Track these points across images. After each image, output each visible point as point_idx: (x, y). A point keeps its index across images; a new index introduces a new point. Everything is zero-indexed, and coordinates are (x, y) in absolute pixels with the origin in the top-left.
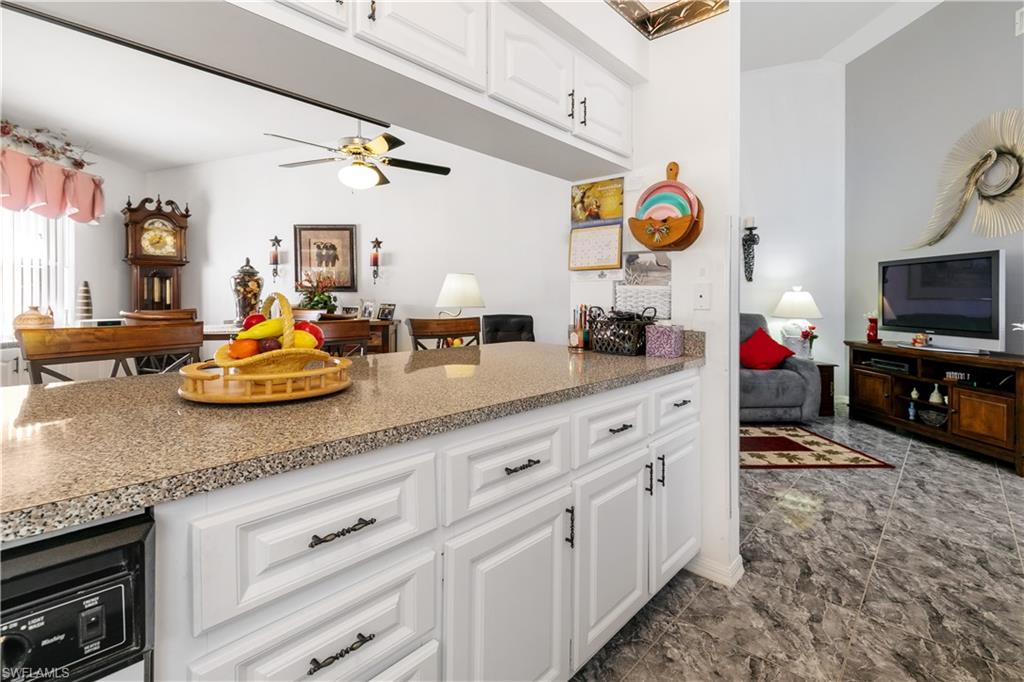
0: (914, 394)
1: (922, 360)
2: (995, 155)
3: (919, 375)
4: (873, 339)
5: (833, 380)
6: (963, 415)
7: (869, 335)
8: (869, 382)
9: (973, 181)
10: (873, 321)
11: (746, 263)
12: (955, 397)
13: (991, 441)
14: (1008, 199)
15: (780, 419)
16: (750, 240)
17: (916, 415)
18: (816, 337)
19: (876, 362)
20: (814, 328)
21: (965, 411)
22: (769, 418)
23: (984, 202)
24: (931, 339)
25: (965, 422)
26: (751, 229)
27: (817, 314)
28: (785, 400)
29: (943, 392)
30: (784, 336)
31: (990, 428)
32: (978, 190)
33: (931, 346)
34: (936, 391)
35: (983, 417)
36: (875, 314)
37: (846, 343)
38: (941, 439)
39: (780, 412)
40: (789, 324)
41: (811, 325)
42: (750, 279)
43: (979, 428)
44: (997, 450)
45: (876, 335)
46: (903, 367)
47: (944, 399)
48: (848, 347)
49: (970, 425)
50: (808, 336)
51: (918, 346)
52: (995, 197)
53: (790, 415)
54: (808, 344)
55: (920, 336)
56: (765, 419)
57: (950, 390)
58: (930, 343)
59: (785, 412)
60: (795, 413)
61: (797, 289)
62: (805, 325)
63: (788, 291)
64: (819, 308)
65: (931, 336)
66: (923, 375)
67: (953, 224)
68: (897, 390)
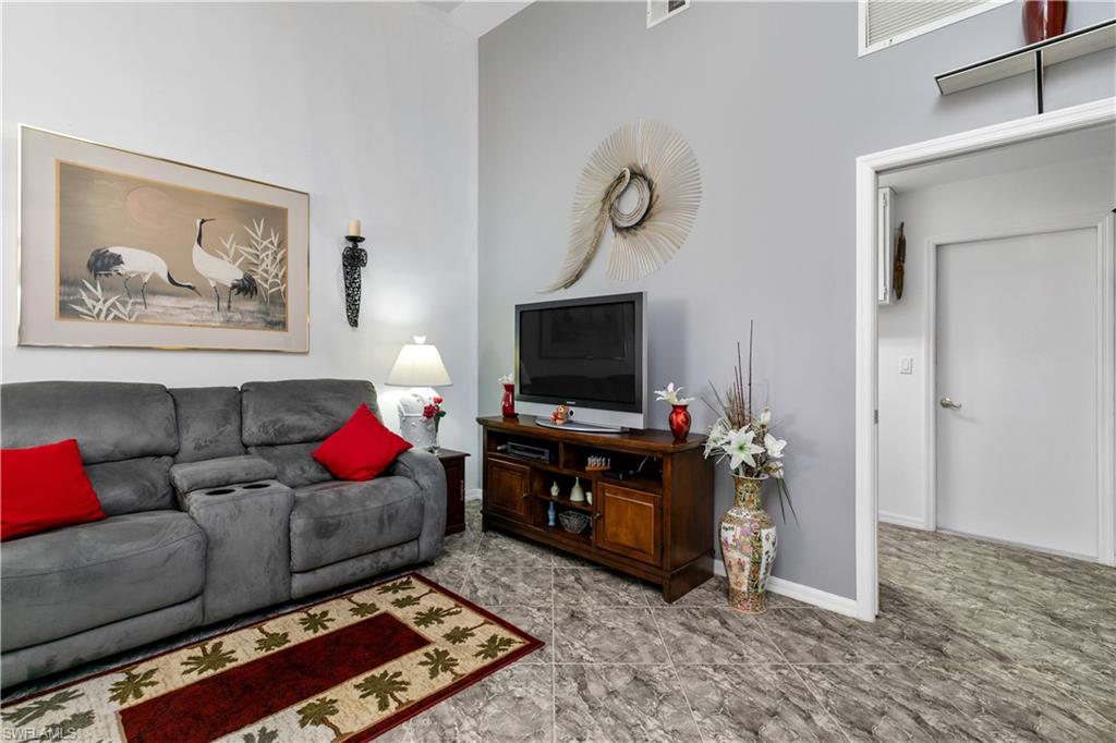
0: (555, 491)
1: (565, 444)
2: (628, 175)
3: (561, 466)
4: (509, 413)
5: (463, 478)
6: (608, 520)
7: (504, 406)
8: (506, 475)
9: (607, 207)
10: (509, 388)
11: (348, 295)
12: (600, 494)
13: (637, 556)
14: (640, 232)
15: (387, 567)
16: (354, 258)
17: (557, 520)
18: (443, 414)
19: (513, 447)
20: (440, 401)
21: (611, 515)
22: (368, 572)
23: (618, 234)
24: (572, 413)
25: (610, 530)
26: (355, 240)
27: (445, 379)
28: (393, 533)
29: (586, 487)
30: (401, 415)
31: (636, 538)
32: (612, 219)
33: (571, 422)
34: (577, 485)
35: (630, 523)
36: (511, 378)
37: (480, 421)
38: (584, 555)
39: (385, 557)
40: (407, 395)
41: (438, 396)
42: (354, 323)
43: (625, 538)
44: (645, 567)
45: (513, 406)
46: (543, 453)
47: (585, 497)
48: (481, 426)
49: (616, 535)
50: (433, 413)
51: (559, 424)
52: (627, 229)
53: (401, 557)
54: (432, 426)
55: (561, 409)
56: (360, 576)
57: (594, 484)
58: (571, 418)
59: (394, 554)
60: (408, 552)
61: (420, 340)
62: (429, 396)
63: (409, 343)
64: (447, 370)
65: (571, 409)
66: (566, 466)
67: (588, 261)
68: (537, 485)
